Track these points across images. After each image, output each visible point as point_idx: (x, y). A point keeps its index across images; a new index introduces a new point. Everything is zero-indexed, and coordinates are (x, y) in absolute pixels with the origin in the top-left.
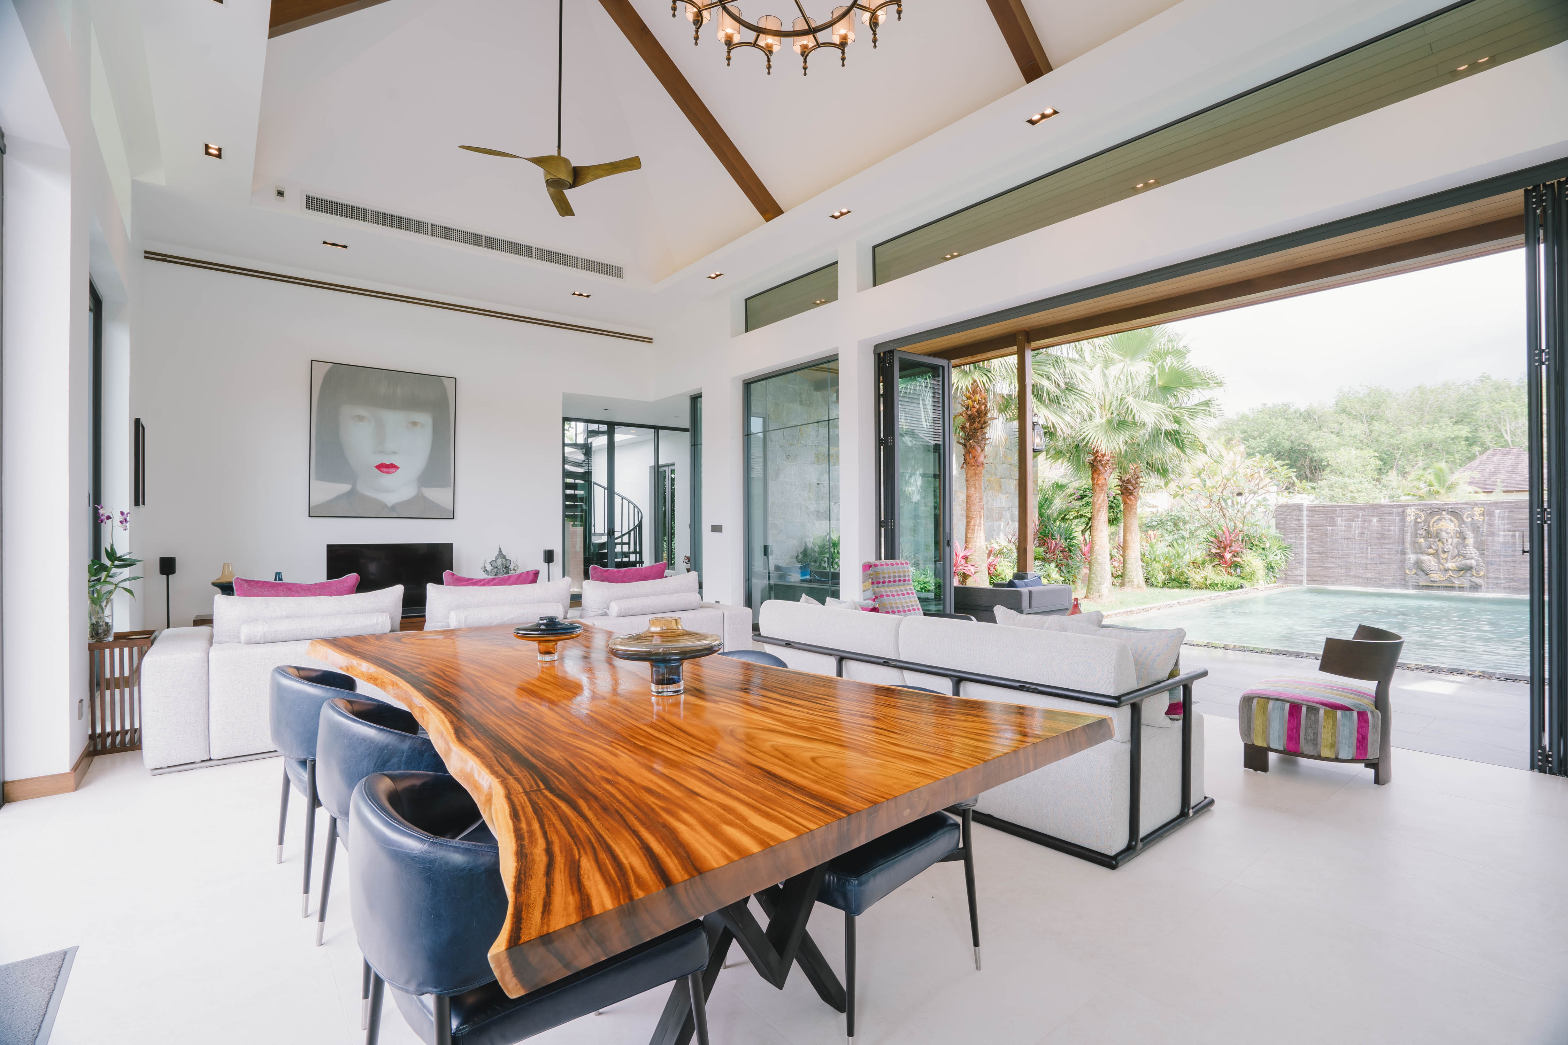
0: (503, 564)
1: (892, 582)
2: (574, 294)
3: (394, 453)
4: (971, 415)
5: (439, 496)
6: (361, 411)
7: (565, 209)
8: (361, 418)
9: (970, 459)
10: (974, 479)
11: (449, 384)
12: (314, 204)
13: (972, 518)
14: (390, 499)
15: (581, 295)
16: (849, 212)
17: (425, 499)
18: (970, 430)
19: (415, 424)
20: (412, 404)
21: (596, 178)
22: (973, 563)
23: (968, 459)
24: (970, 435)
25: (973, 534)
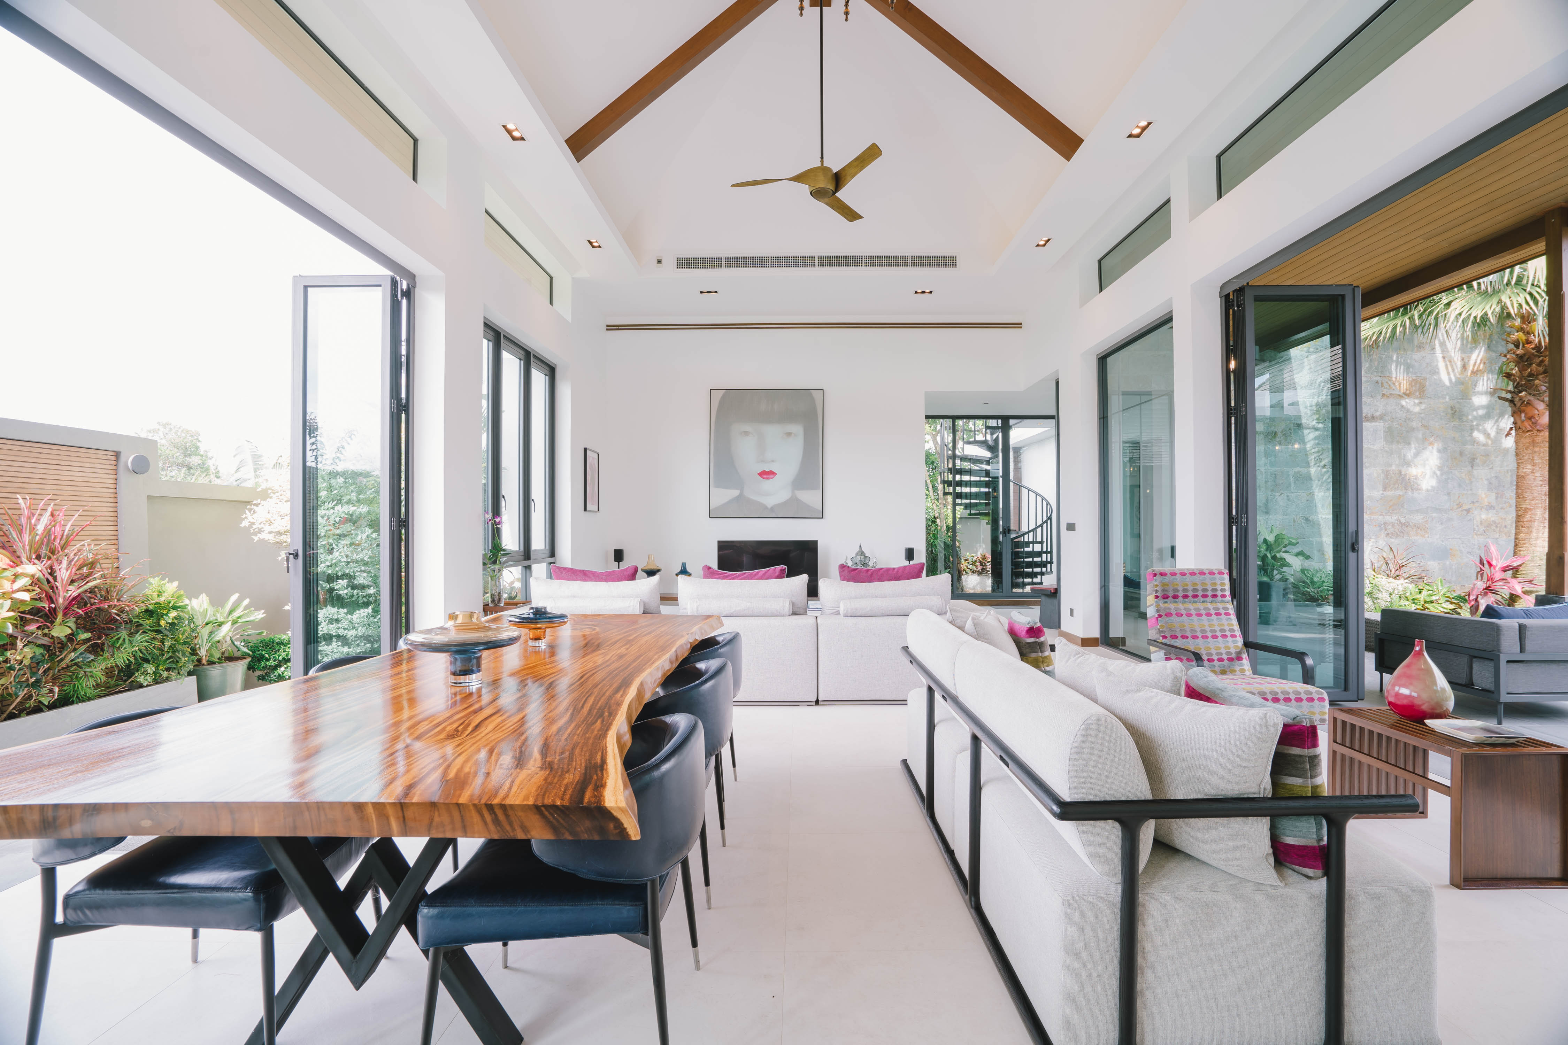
0: (861, 561)
1: (1190, 598)
2: (916, 292)
3: (773, 461)
4: (1524, 355)
5: (810, 497)
6: (747, 427)
7: (851, 215)
8: (746, 433)
9: (1523, 422)
10: (1530, 451)
11: (817, 396)
12: (685, 263)
13: (1527, 510)
14: (770, 502)
15: (923, 292)
16: (1149, 124)
17: (798, 500)
18: (1521, 377)
19: (789, 434)
20: (786, 417)
21: (853, 176)
22: (1529, 578)
23: (1519, 423)
24: (1522, 385)
25: (1529, 533)
